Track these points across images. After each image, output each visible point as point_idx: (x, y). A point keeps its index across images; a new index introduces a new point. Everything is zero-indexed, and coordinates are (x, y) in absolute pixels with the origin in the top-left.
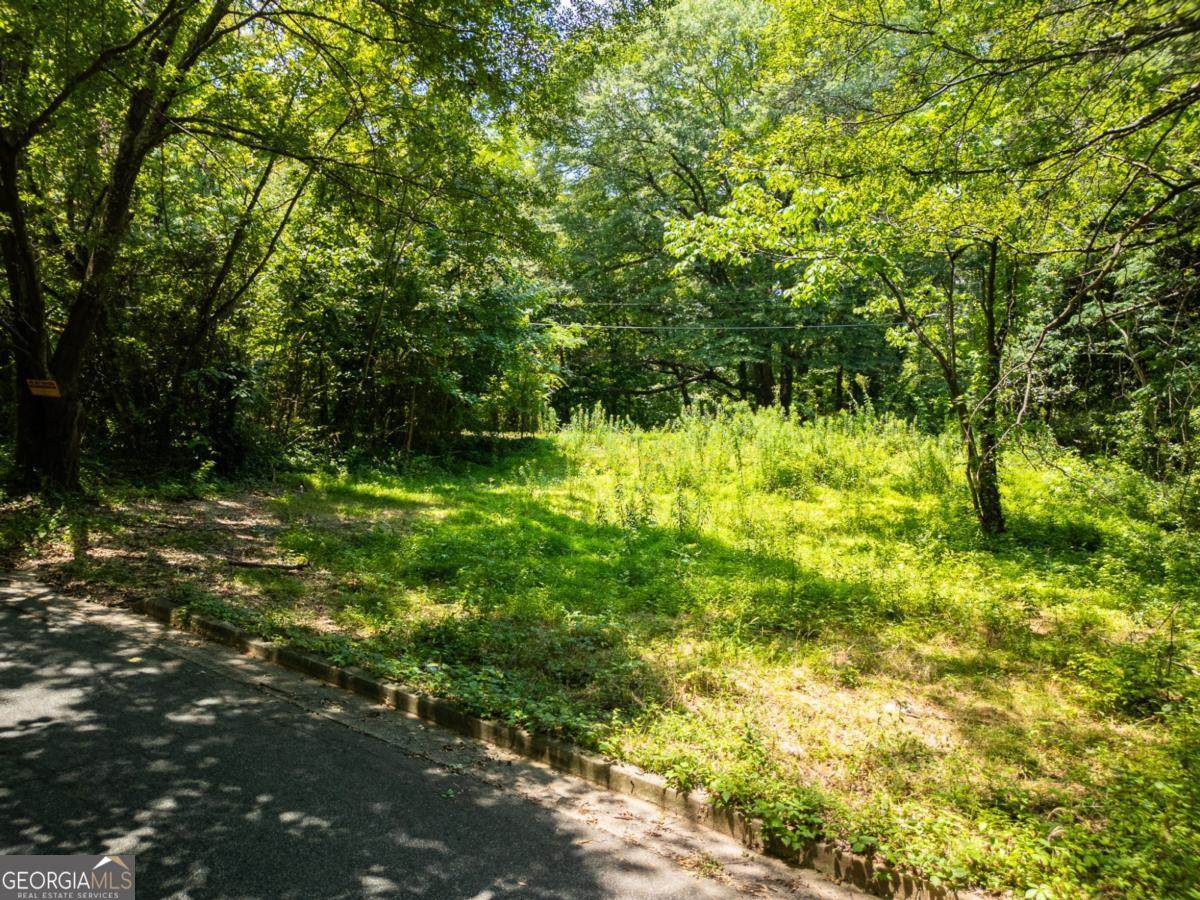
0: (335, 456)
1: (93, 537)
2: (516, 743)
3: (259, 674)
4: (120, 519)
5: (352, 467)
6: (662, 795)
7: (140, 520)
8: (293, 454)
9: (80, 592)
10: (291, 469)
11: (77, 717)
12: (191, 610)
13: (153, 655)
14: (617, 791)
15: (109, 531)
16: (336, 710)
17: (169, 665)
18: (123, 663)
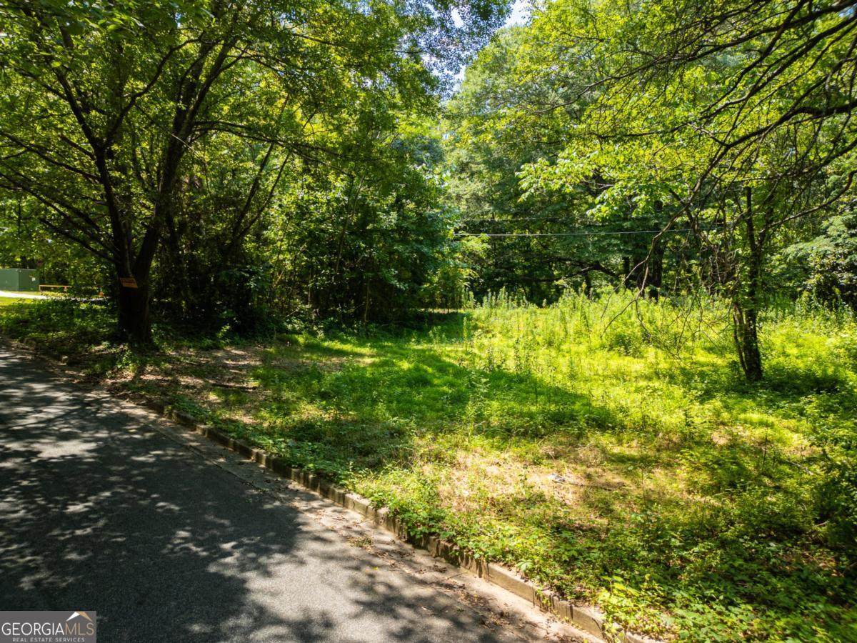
0: (317, 324)
1: (149, 368)
2: (306, 481)
3: (193, 441)
4: (169, 360)
5: (326, 331)
6: (366, 509)
7: (178, 360)
8: (290, 322)
9: (124, 397)
10: (287, 331)
11: (87, 455)
12: (173, 408)
13: (144, 429)
14: (347, 508)
15: (158, 366)
16: (222, 460)
17: (148, 435)
18: (127, 432)
